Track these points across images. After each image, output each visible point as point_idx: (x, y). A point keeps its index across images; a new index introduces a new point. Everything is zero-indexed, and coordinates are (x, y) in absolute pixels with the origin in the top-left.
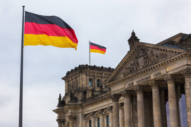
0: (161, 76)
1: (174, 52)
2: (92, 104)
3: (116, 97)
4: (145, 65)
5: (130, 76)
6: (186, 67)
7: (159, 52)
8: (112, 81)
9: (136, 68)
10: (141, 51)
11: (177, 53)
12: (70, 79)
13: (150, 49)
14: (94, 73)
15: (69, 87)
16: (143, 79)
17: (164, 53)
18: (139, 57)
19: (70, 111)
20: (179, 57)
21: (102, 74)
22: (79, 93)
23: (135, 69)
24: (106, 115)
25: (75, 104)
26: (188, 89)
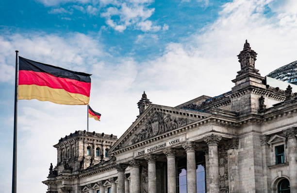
0: (180, 143)
1: (197, 117)
2: (90, 175)
3: (122, 167)
4: (160, 131)
5: (141, 144)
6: (211, 133)
7: (178, 116)
8: (118, 149)
9: (149, 135)
10: (155, 115)
11: (201, 117)
12: (64, 147)
13: (166, 113)
14: (94, 140)
15: (63, 156)
16: (156, 147)
17: (185, 117)
18: (153, 122)
19: (63, 183)
20: (203, 122)
21: (103, 141)
22: (75, 163)
23: (147, 136)
24: (107, 187)
25: (69, 174)
26: (212, 158)
